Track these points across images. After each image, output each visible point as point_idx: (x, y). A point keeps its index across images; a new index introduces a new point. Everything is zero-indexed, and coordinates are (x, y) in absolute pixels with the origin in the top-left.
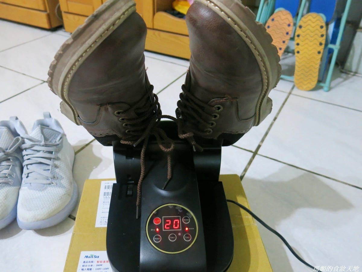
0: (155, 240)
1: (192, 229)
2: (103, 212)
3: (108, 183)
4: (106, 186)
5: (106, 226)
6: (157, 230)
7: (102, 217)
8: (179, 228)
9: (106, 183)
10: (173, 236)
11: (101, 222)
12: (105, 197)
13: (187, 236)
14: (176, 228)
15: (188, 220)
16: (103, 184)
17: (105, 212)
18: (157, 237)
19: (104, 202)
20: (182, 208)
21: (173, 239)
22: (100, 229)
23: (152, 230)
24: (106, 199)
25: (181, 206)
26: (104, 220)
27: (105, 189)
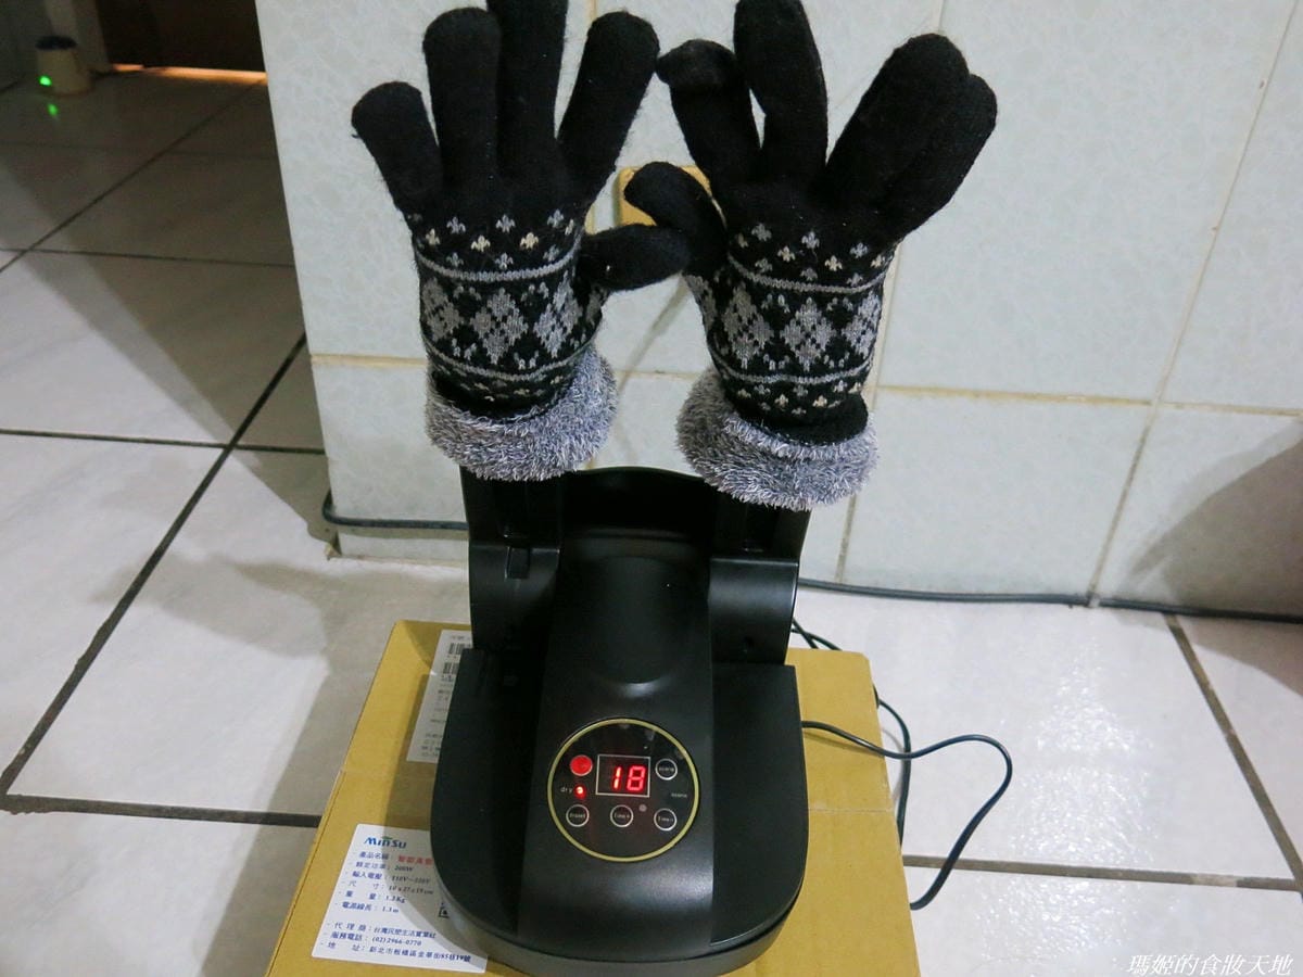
0: (571, 819)
1: (679, 796)
2: (433, 721)
3: (460, 638)
4: (452, 645)
5: (436, 760)
6: (580, 790)
7: (428, 735)
8: (644, 791)
9: (454, 637)
10: (623, 811)
11: (425, 748)
12: (446, 676)
13: (664, 814)
14: (636, 789)
15: (673, 770)
16: (446, 639)
17: (438, 721)
18: (577, 811)
19: (440, 692)
20: (657, 733)
21: (622, 819)
22: (420, 767)
23: (564, 790)
24: (448, 683)
25: (655, 728)
26: (433, 742)
27: (450, 652)
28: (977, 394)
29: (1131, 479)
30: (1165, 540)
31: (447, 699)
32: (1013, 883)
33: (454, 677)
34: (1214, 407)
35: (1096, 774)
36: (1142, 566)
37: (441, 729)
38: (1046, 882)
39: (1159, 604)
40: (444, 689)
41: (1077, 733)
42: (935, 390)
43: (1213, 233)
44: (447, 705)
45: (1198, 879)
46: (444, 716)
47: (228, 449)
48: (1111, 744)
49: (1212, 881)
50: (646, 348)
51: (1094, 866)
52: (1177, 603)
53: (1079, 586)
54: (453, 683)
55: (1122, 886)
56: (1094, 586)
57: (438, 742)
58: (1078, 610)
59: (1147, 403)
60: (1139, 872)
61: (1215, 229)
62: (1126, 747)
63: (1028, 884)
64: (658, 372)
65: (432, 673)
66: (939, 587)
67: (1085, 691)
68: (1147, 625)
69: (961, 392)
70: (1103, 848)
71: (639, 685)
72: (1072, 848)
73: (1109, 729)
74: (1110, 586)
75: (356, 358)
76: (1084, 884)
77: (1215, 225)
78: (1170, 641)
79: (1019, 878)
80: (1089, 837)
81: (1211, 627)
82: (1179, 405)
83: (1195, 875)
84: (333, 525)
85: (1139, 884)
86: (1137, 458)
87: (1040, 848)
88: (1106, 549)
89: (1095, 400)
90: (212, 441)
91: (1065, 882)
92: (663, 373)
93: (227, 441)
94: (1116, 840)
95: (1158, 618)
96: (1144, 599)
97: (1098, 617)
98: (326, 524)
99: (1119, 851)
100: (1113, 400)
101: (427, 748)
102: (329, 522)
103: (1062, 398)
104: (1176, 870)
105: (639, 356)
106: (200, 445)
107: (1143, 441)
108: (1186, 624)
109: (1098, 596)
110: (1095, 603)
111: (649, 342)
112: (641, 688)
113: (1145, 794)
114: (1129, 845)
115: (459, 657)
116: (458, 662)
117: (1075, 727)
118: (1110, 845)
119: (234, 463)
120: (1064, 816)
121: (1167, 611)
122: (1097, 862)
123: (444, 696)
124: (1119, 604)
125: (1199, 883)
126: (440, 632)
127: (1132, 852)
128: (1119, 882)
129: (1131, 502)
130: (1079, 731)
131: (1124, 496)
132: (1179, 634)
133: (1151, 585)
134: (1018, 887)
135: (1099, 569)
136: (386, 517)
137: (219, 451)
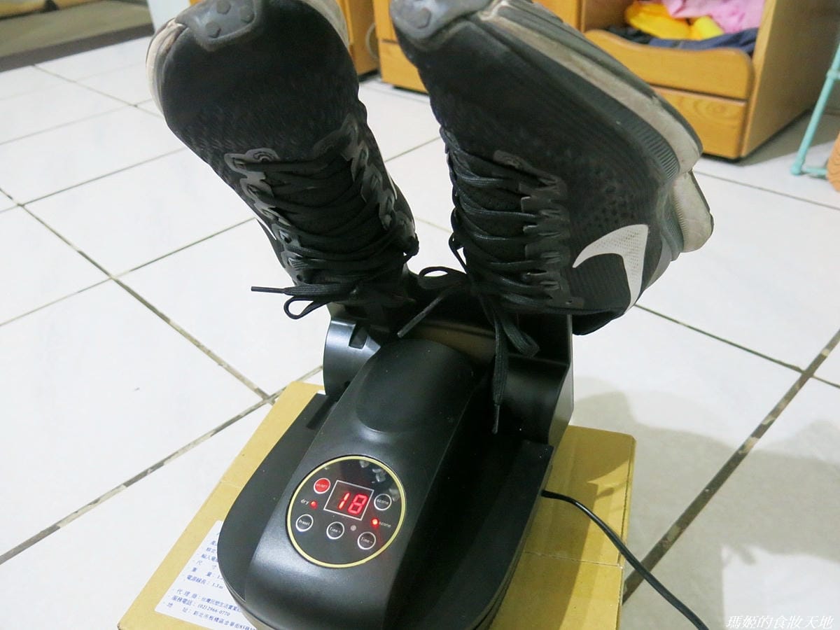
0: (299, 524)
1: (385, 525)
8: (359, 515)
10: (338, 527)
13: (368, 536)
14: (354, 512)
15: (387, 503)
18: (306, 519)
23: (303, 501)
25: (387, 469)
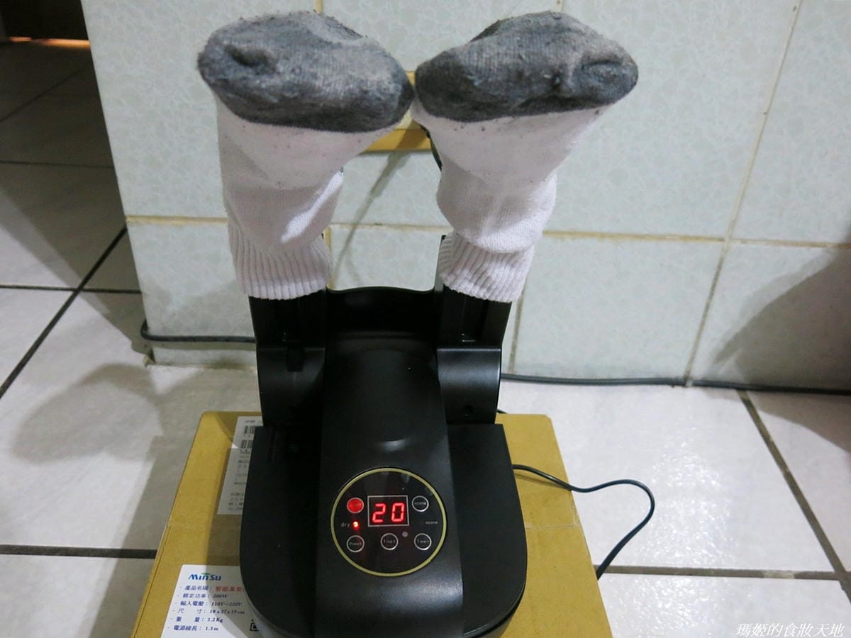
1: (432, 523)
2: (235, 483)
3: (253, 422)
4: (247, 427)
5: (241, 512)
6: (356, 524)
7: (232, 494)
9: (248, 422)
10: (391, 538)
11: (232, 504)
12: (244, 450)
13: (421, 538)
14: (397, 520)
15: (425, 504)
16: (241, 423)
17: (240, 484)
18: (355, 540)
19: (240, 462)
20: (411, 477)
21: (389, 544)
22: (229, 518)
23: (343, 525)
24: (245, 455)
25: (409, 474)
26: (237, 500)
27: (246, 432)
28: (602, 236)
29: (712, 295)
30: (737, 337)
31: (245, 466)
32: (637, 581)
33: (250, 450)
34: (768, 242)
35: (693, 502)
36: (721, 356)
37: (242, 489)
38: (660, 580)
39: (733, 383)
40: (242, 459)
41: (679, 474)
42: (573, 234)
43: (764, 116)
44: (246, 471)
45: (767, 574)
46: (245, 479)
47: (76, 292)
48: (703, 481)
49: (777, 575)
50: (367, 207)
51: (694, 567)
52: (746, 383)
53: (678, 371)
54: (250, 455)
55: (714, 580)
56: (688, 372)
57: (241, 499)
58: (678, 389)
59: (721, 240)
60: (725, 571)
61: (765, 113)
62: (714, 482)
63: (646, 581)
64: (377, 224)
65: (234, 446)
66: (582, 375)
67: (684, 445)
68: (726, 398)
69: (592, 235)
70: (700, 554)
71: (394, 442)
72: (677, 555)
73: (702, 471)
74: (699, 371)
75: (158, 218)
76: (687, 580)
77: (765, 110)
78: (742, 409)
79: (641, 577)
80: (689, 546)
81: (768, 398)
82: (744, 241)
83: (765, 571)
84: (149, 341)
85: (725, 579)
86: (716, 279)
87: (655, 556)
88: (696, 345)
89: (686, 238)
90: (65, 286)
91: (673, 579)
92: (380, 225)
93: (76, 286)
94: (709, 548)
95: (734, 393)
96: (724, 380)
97: (693, 395)
98: (145, 341)
99: (711, 556)
100: (697, 238)
101: (233, 502)
102: (146, 339)
103: (661, 238)
104: (751, 568)
105: (363, 212)
106: (57, 289)
107: (720, 267)
108: (753, 397)
109: (691, 379)
110: (689, 383)
111: (369, 202)
112: (395, 444)
113: (728, 514)
114: (718, 551)
115: (253, 435)
116: (252, 439)
117: (677, 470)
118: (705, 552)
119: (80, 301)
120: (672, 531)
121: (740, 388)
122: (696, 564)
123: (243, 464)
124: (707, 384)
125: (767, 577)
126: (237, 418)
127: (720, 557)
128: (713, 578)
129: (712, 312)
130: (681, 472)
131: (707, 307)
132: (748, 404)
133: (727, 370)
134: (640, 584)
135: (692, 360)
136: (186, 334)
137: (69, 294)
